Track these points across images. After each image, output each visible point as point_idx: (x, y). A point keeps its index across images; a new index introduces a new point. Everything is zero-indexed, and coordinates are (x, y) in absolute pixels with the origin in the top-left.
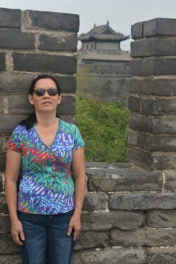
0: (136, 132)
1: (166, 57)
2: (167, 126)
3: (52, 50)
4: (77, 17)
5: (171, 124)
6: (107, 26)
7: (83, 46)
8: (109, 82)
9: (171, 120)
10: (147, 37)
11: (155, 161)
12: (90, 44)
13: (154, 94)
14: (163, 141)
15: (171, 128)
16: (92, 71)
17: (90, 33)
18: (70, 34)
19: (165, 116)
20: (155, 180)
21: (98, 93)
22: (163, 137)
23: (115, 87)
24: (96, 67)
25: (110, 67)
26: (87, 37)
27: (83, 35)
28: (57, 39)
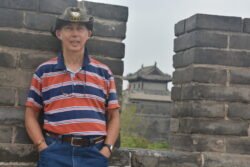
0: (177, 120)
1: (204, 48)
2: (206, 110)
3: (103, 37)
4: (126, 9)
5: (209, 109)
6: (155, 67)
7: (130, 86)
8: (156, 123)
9: (210, 105)
10: (188, 32)
11: (195, 143)
12: (137, 84)
13: (194, 81)
14: (202, 124)
15: (209, 112)
16: (138, 111)
17: (137, 73)
18: (119, 23)
19: (204, 101)
20: (195, 160)
21: (144, 132)
22: (202, 121)
23: (161, 128)
24: (142, 107)
25: (157, 107)
26: (135, 77)
27: (131, 75)
28: (108, 27)
